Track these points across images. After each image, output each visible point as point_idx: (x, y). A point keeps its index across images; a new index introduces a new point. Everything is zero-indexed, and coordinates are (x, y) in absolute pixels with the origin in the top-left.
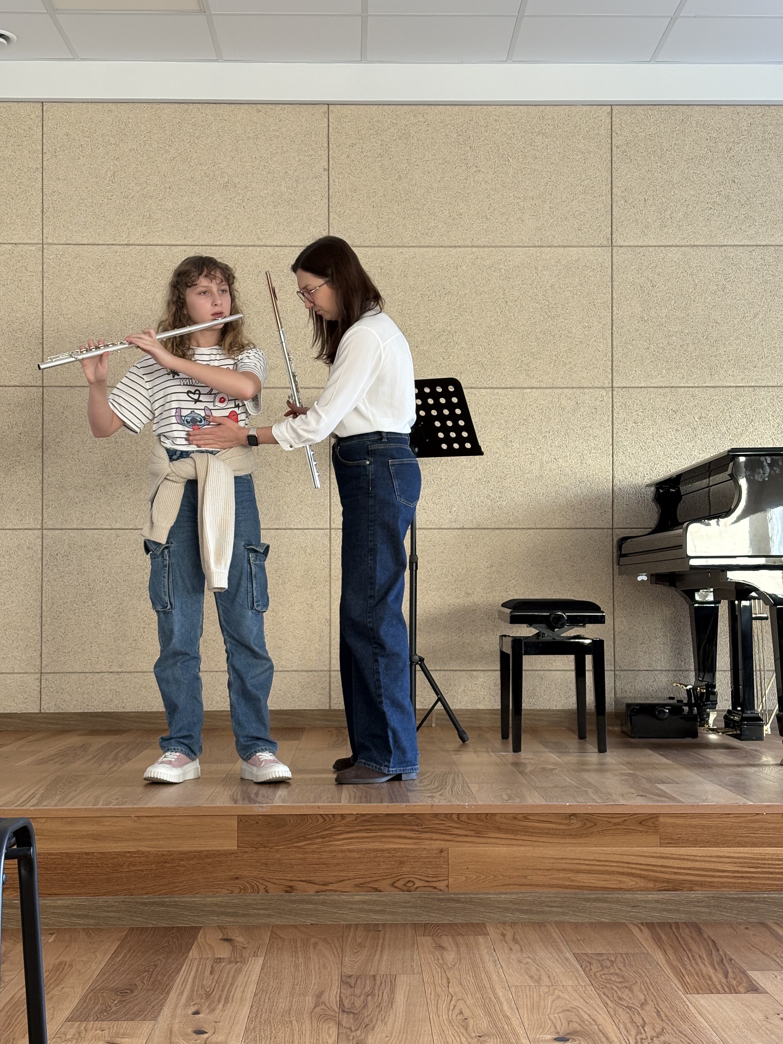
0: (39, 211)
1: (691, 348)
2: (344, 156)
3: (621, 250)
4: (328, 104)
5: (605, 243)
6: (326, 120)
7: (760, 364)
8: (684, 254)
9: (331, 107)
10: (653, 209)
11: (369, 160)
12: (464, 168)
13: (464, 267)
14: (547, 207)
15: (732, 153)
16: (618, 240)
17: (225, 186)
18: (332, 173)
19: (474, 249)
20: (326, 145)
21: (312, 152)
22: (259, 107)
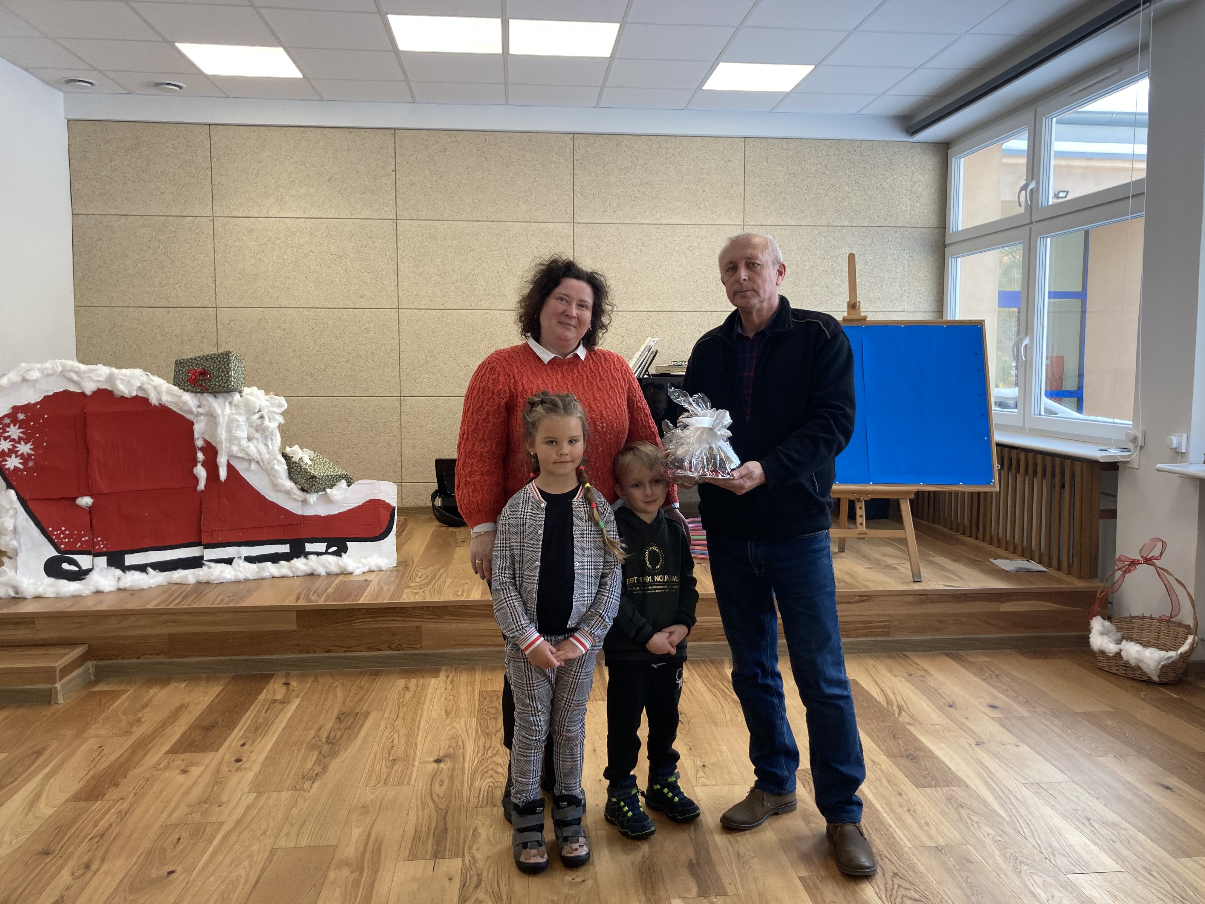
0: (210, 195)
1: (621, 286)
2: (405, 162)
3: (579, 226)
4: (395, 129)
5: (569, 221)
6: (393, 139)
7: (662, 298)
8: (617, 228)
9: (396, 131)
10: (599, 200)
11: (421, 165)
12: (481, 171)
13: (482, 234)
14: (533, 198)
15: (647, 166)
16: (578, 219)
17: (329, 180)
18: (398, 173)
19: (488, 223)
20: (393, 155)
21: (385, 160)
22: (350, 130)
